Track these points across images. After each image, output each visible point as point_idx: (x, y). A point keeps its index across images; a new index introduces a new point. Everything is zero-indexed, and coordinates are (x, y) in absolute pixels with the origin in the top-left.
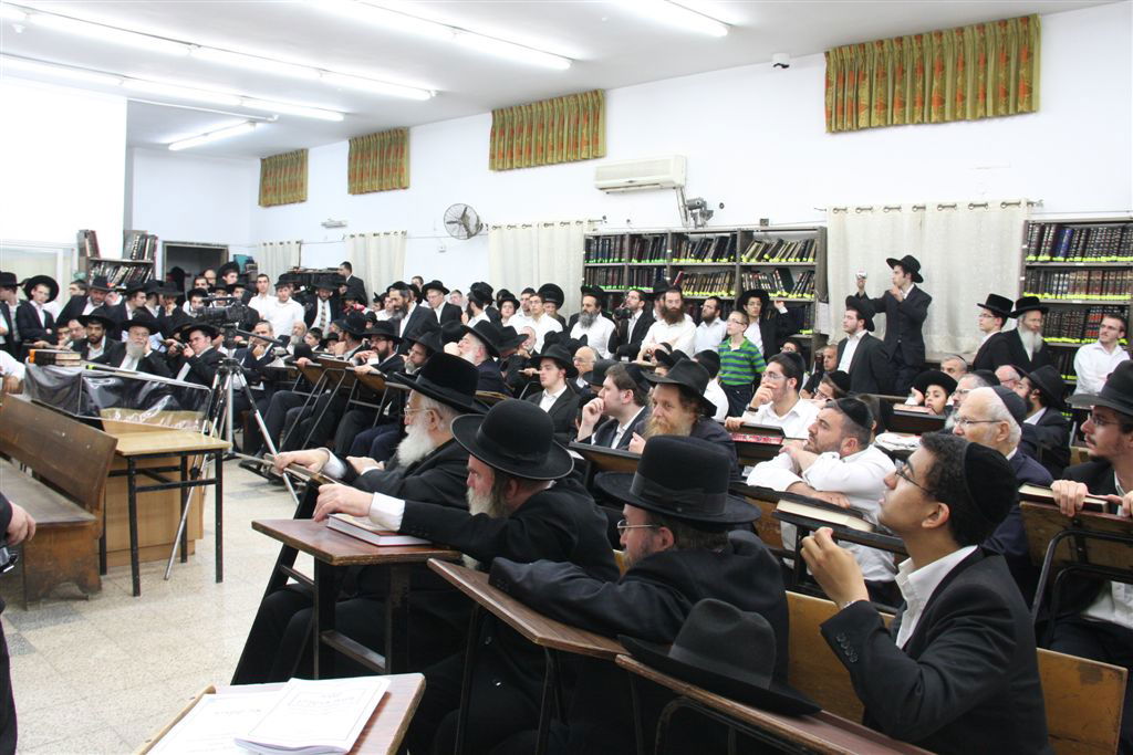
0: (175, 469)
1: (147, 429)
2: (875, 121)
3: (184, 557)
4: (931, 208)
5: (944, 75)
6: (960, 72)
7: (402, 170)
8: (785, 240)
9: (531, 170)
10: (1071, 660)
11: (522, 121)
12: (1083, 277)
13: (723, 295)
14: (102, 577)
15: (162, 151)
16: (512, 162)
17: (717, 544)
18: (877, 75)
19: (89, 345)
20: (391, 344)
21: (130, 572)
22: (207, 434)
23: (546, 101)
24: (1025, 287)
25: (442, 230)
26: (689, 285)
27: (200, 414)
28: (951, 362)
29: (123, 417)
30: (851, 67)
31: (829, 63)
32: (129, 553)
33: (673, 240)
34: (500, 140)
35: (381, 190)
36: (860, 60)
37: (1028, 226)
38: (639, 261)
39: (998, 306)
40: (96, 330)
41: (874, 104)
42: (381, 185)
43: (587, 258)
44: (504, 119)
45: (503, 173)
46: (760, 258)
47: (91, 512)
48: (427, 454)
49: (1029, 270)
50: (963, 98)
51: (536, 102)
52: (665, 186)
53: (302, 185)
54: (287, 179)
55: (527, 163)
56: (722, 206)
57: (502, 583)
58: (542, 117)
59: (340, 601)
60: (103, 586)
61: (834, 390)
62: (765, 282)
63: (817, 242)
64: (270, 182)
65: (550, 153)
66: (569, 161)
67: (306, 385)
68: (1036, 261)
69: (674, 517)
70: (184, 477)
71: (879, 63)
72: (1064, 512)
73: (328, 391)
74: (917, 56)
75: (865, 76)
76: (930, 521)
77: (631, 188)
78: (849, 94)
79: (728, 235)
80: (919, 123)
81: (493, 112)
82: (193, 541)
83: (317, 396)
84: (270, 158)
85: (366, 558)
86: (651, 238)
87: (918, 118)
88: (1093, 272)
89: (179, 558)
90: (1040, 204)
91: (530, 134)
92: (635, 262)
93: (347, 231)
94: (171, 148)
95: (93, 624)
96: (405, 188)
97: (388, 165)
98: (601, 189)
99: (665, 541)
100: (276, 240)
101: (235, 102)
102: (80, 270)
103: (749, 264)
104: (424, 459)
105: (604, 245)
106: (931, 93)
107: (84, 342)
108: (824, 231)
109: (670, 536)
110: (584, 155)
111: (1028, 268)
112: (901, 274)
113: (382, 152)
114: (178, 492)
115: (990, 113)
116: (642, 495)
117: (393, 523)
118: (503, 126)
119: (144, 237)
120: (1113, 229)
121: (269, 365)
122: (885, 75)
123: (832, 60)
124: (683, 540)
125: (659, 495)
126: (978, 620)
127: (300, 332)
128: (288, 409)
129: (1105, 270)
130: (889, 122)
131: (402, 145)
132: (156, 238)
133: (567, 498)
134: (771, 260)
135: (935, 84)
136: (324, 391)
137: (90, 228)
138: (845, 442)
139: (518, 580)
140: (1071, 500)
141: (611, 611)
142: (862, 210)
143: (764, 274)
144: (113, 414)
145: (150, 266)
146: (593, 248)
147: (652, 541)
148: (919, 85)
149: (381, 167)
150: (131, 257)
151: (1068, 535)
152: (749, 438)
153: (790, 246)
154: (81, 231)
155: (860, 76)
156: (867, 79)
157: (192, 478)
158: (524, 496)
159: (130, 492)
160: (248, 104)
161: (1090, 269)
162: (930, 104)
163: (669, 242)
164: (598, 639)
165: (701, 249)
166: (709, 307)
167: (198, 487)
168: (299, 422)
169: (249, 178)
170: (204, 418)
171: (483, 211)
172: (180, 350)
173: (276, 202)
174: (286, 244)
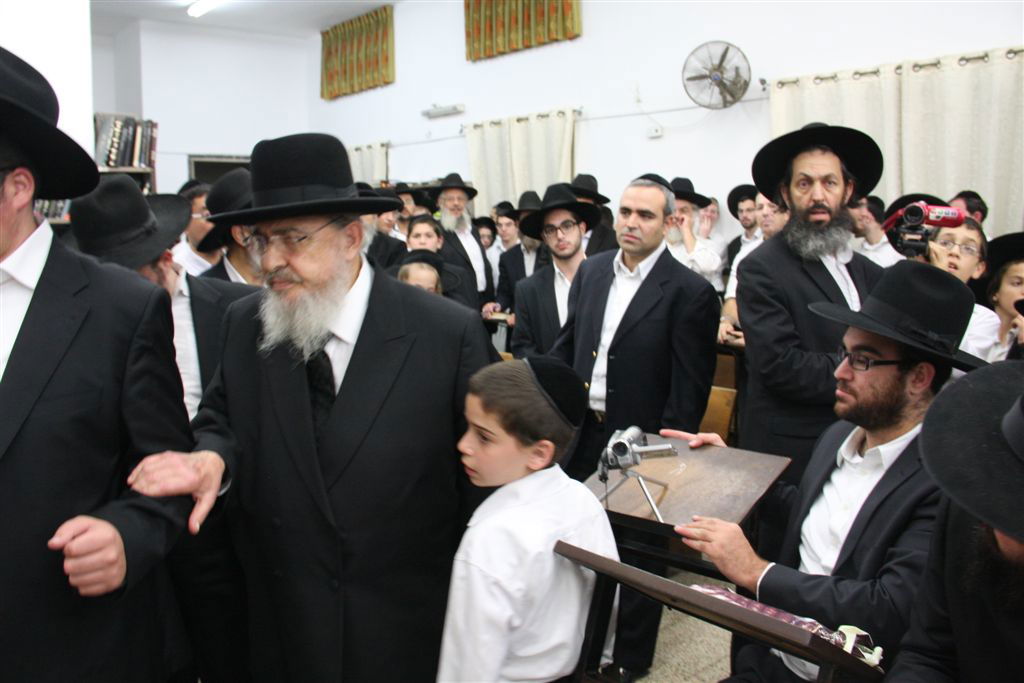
7: (567, 8)
35: (528, 47)
53: (387, 59)
54: (362, 54)
64: (336, 63)
84: (335, 28)
93: (467, 120)
96: (574, 38)
119: (132, 123)
145: (144, 180)
149: (527, 9)
150: (108, 161)
173: (348, 90)
174: (365, 149)
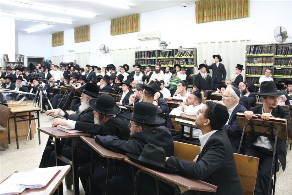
0: (27, 116)
1: (20, 106)
2: (208, 20)
3: (31, 139)
4: (223, 42)
5: (225, 8)
6: (230, 7)
7: (88, 36)
8: (186, 51)
9: (121, 35)
10: (246, 156)
11: (118, 23)
12: (261, 59)
13: (171, 66)
14: (9, 145)
15: (25, 33)
16: (116, 33)
17: (154, 130)
18: (209, 8)
19: (6, 84)
20: (84, 81)
21: (16, 143)
22: (35, 106)
23: (124, 17)
24: (247, 62)
25: (99, 51)
26: (162, 64)
27: (33, 101)
28: (228, 81)
29: (13, 103)
30: (202, 6)
31: (196, 5)
32: (15, 138)
33: (158, 52)
34: (113, 28)
35: (83, 41)
36: (204, 4)
37: (247, 46)
38: (149, 58)
39: (240, 67)
40: (8, 80)
41: (208, 15)
42: (83, 40)
43: (136, 57)
44: (114, 22)
45: (114, 36)
46: (180, 56)
47: (5, 128)
48: (86, 109)
49: (248, 57)
50: (230, 14)
51: (122, 17)
52: (155, 38)
53: (63, 41)
54: (59, 39)
55: (120, 33)
56: (170, 43)
57: (98, 141)
58: (124, 21)
59: (64, 148)
60: (9, 147)
61: (197, 89)
62: (181, 62)
63: (194, 52)
64: (54, 40)
65: (126, 30)
66: (131, 32)
67: (63, 93)
68: (249, 55)
69: (142, 123)
70: (30, 118)
71: (209, 5)
72: (247, 119)
73: (69, 94)
74: (219, 3)
75: (205, 8)
76: (206, 124)
77: (146, 39)
78: (202, 13)
79: (172, 50)
80: (219, 20)
81: (111, 20)
82: (33, 134)
83: (66, 95)
84: (54, 34)
85: (65, 136)
86: (152, 52)
87: (219, 19)
88: (264, 58)
89: (30, 139)
90: (250, 41)
91: (120, 26)
92: (148, 58)
93: (75, 52)
94: (28, 32)
95: (6, 157)
96: (89, 41)
97: (84, 35)
98: (139, 39)
99: (140, 129)
100: (57, 56)
101: (43, 19)
102: (4, 65)
103: (177, 58)
104: (85, 110)
105: (140, 54)
106: (222, 12)
107: (5, 84)
108: (196, 49)
109: (141, 128)
110: (134, 31)
111: (247, 57)
112: (217, 59)
113: (83, 31)
114: (28, 121)
115: (237, 17)
116: (134, 117)
117: (73, 127)
118: (114, 24)
119: (21, 55)
120: (268, 47)
121: (53, 88)
122: (211, 8)
123: (197, 5)
124: (145, 129)
125: (138, 117)
126: (216, 147)
127: (62, 79)
128: (58, 99)
129: (266, 57)
130: (212, 20)
131: (88, 29)
132: (24, 56)
133: (119, 119)
134: (183, 57)
135: (223, 10)
136: (68, 94)
137: (6, 54)
138: (195, 102)
139: (101, 141)
140: (249, 116)
141: (125, 148)
142: (205, 43)
143: (181, 60)
144: (10, 102)
145: (22, 63)
146: (137, 55)
147: (137, 129)
148: (219, 11)
149: (83, 35)
150: (18, 61)
151: (249, 125)
152: (172, 102)
153: (187, 53)
154: (4, 55)
155: (204, 8)
156: (206, 9)
157: (32, 118)
158: (108, 119)
159: (15, 122)
160: (46, 20)
161: (263, 57)
162: (222, 15)
163: (156, 53)
164: (121, 155)
165: (165, 54)
166: (167, 69)
167: (34, 120)
168: (61, 102)
169: (49, 39)
170: (35, 102)
171: (109, 46)
172: (30, 85)
173: (56, 45)
174: (59, 56)
